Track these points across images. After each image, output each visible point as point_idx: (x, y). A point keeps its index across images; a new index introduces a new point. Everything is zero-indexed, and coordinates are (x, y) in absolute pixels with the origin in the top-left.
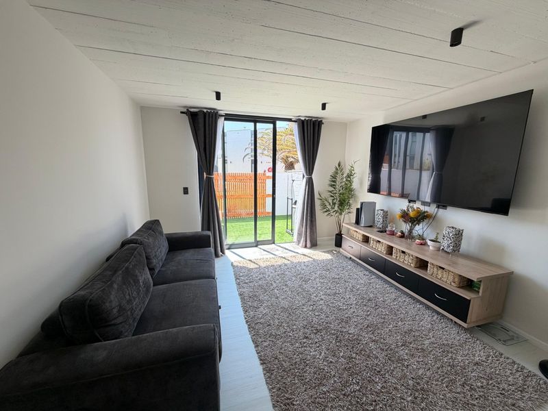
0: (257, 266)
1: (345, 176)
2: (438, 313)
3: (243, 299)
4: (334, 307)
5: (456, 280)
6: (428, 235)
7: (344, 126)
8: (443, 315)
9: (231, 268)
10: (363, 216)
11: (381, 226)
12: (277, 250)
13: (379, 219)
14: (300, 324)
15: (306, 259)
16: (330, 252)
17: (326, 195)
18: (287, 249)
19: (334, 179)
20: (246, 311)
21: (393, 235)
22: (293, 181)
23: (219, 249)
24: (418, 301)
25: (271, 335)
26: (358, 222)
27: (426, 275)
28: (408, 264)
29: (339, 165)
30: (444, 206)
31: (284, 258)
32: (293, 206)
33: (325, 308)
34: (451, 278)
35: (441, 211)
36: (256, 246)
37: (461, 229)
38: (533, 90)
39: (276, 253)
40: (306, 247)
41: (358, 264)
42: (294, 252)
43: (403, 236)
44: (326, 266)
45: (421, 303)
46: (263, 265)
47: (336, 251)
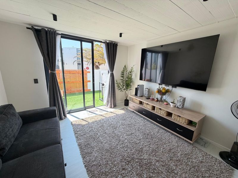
0: (87, 123)
1: (128, 72)
2: (177, 136)
3: (81, 148)
4: (133, 143)
5: (186, 121)
6: (168, 99)
7: (127, 48)
8: (179, 137)
9: (71, 126)
10: (139, 92)
11: (147, 96)
12: (97, 111)
13: (146, 93)
14: (118, 159)
15: (113, 115)
16: (123, 109)
17: (119, 81)
18: (102, 110)
19: (123, 73)
20: (84, 158)
21: (153, 100)
22: (102, 74)
23: (63, 115)
24: (168, 131)
25: (103, 173)
26: (136, 94)
27: (171, 119)
28: (163, 114)
29: (125, 67)
30: (175, 87)
31: (101, 115)
32: (103, 86)
33: (129, 144)
34: (184, 121)
35: (174, 89)
36: (85, 110)
37: (185, 97)
38: (219, 35)
39: (96, 113)
40: (111, 107)
41: (137, 114)
42: (106, 111)
43: (158, 101)
44: (123, 118)
45: (169, 132)
46: (90, 121)
47: (125, 108)
